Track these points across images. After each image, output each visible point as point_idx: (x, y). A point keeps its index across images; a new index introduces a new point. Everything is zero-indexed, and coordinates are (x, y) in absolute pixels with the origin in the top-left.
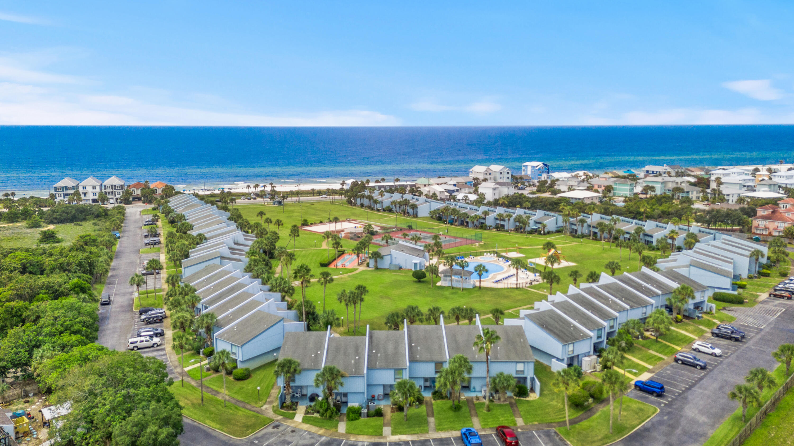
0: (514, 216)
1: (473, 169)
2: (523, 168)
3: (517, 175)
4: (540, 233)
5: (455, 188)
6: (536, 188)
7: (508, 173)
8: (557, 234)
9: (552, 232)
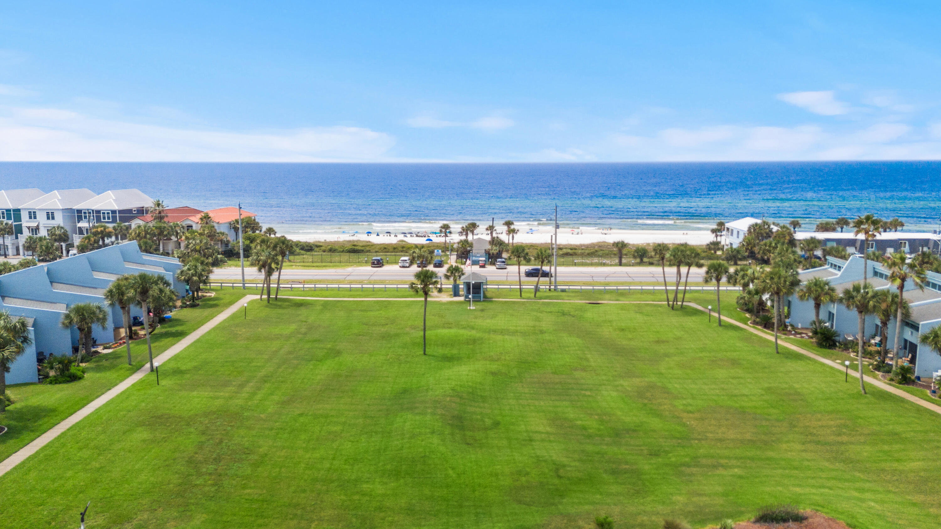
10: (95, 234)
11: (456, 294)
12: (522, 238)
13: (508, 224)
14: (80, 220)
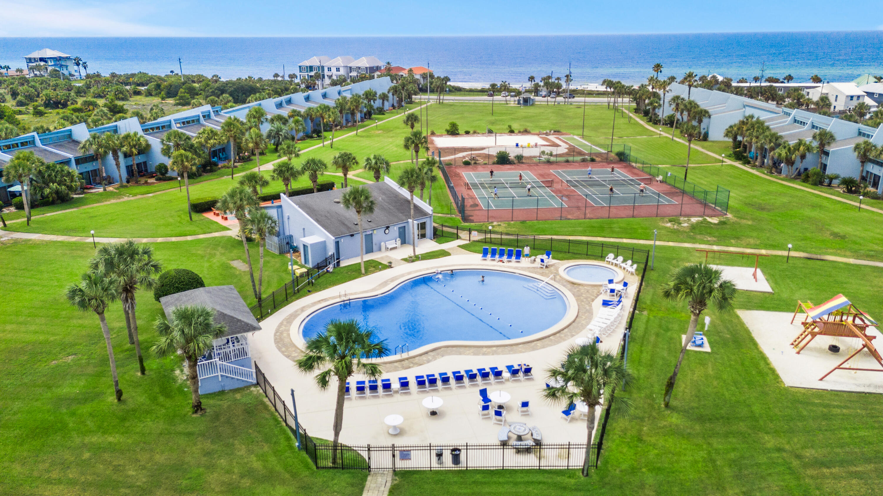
14: (351, 72)
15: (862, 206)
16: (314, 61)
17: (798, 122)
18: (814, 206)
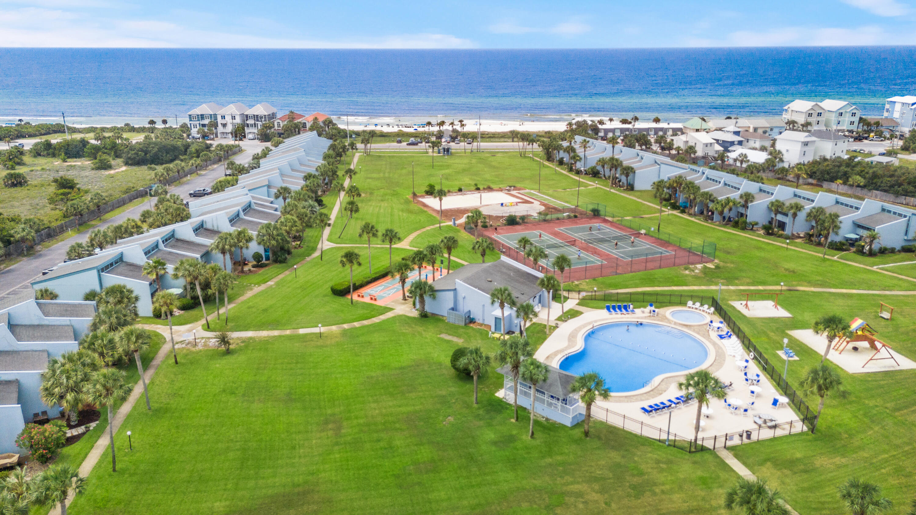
0: (808, 207)
1: (790, 105)
2: (887, 106)
3: (872, 117)
4: (861, 252)
5: (737, 138)
6: (901, 143)
7: (854, 114)
8: (903, 255)
9: (892, 251)
10: (266, 127)
11: (439, 153)
12: (467, 129)
13: (461, 121)
14: (247, 120)
15: (789, 247)
16: (205, 109)
17: (711, 179)
18: (759, 248)
